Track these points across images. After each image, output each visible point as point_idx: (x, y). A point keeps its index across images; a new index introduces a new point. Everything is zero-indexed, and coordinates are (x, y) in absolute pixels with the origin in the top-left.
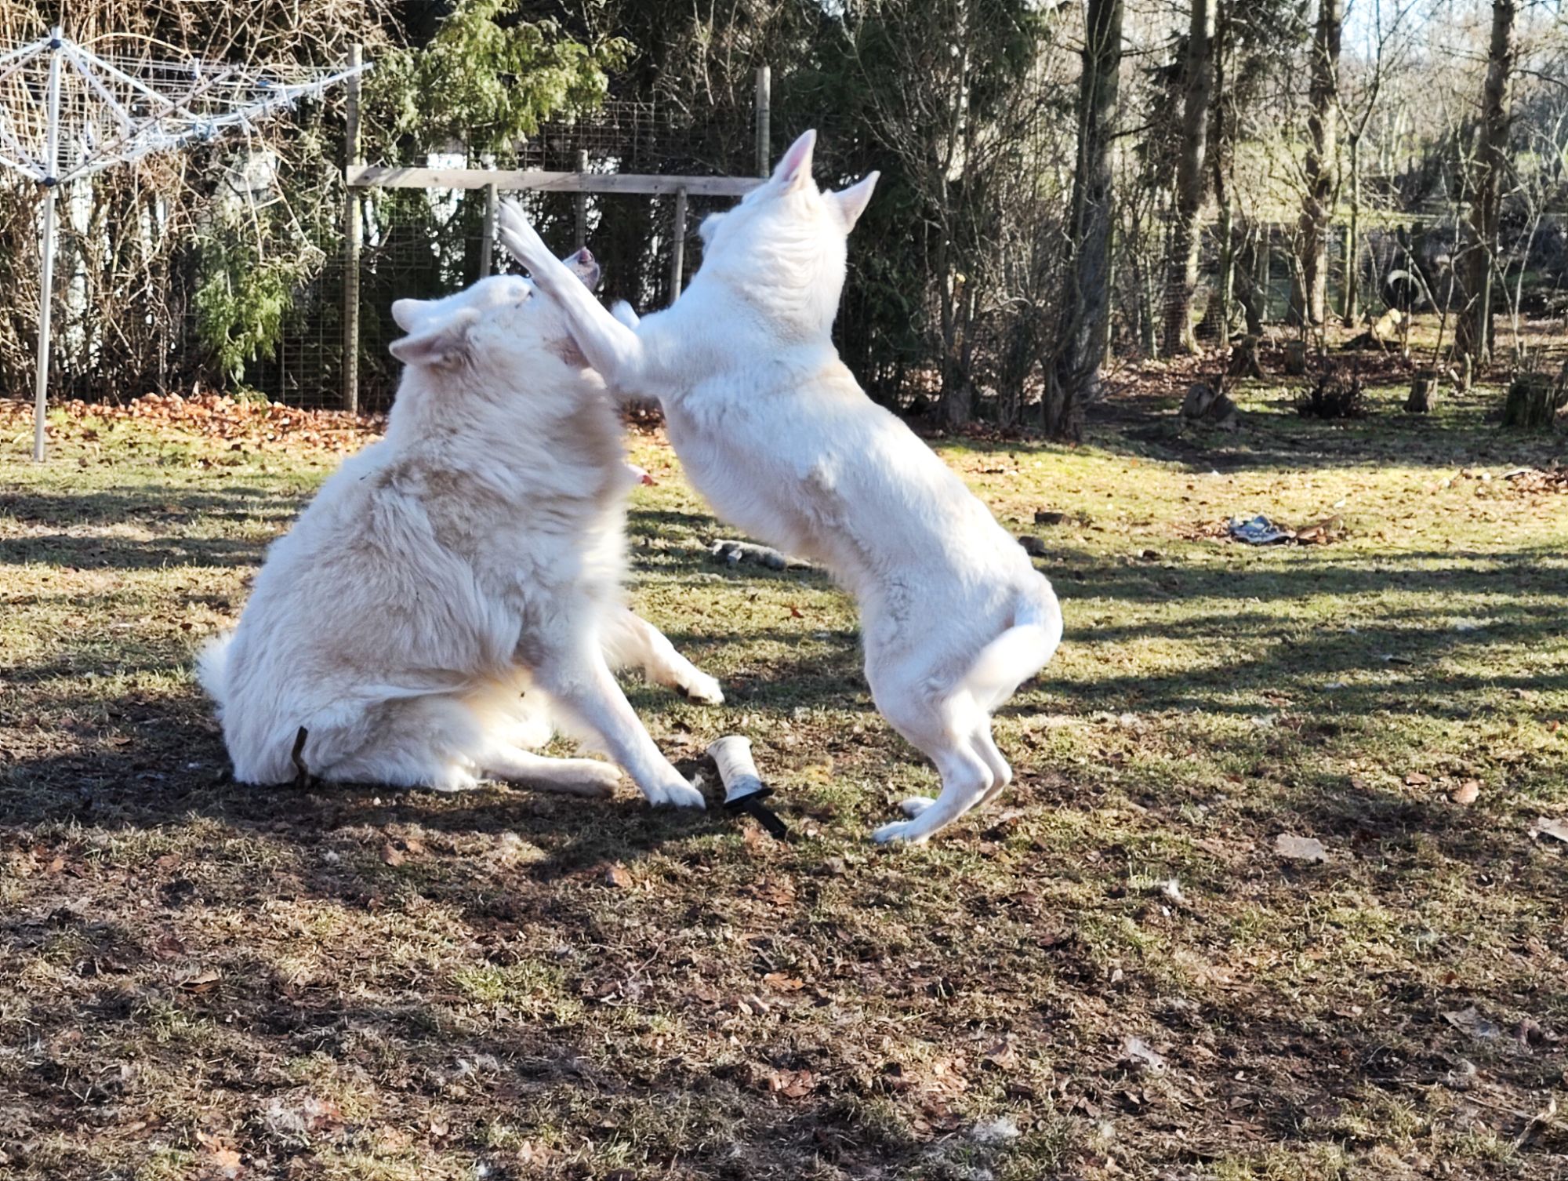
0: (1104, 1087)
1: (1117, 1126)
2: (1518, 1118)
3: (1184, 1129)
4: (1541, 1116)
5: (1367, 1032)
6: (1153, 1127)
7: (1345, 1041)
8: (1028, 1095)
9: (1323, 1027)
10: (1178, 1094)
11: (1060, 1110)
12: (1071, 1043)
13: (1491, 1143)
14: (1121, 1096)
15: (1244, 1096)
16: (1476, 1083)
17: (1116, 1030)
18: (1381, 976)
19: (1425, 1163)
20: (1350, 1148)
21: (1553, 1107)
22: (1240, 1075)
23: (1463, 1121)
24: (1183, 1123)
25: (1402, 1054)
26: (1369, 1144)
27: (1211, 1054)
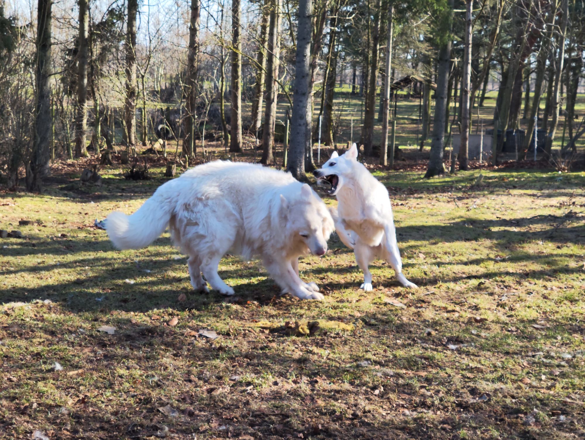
5: (129, 418)
7: (121, 423)
9: (113, 418)
12: (13, 435)
16: (168, 434)
17: (31, 427)
18: (136, 396)
25: (142, 426)
27: (69, 433)
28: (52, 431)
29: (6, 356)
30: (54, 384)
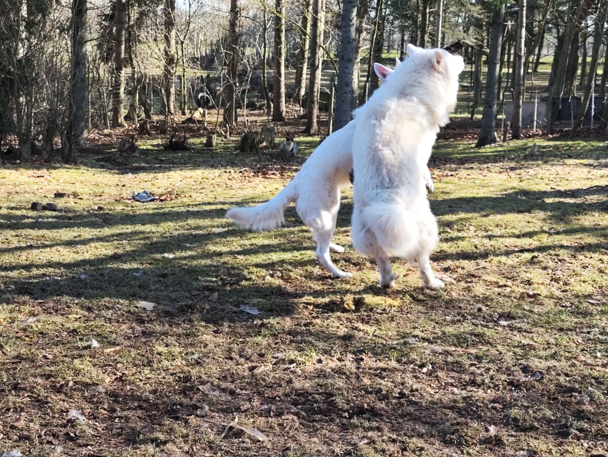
0: (60, 431)
1: (64, 447)
2: (223, 426)
3: (92, 445)
4: (232, 424)
5: (168, 397)
6: (80, 446)
7: (159, 401)
8: (28, 438)
9: (151, 396)
10: (91, 431)
11: (41, 443)
12: (48, 414)
13: (212, 437)
14: (67, 434)
15: (118, 428)
16: (208, 414)
17: (67, 406)
18: (175, 374)
19: (186, 448)
20: (157, 446)
21: (236, 420)
22: (117, 420)
23: (202, 429)
24: (91, 443)
25: (181, 404)
26: (165, 443)
27: (106, 412)
28: (89, 410)
29: (42, 333)
30: (91, 362)
